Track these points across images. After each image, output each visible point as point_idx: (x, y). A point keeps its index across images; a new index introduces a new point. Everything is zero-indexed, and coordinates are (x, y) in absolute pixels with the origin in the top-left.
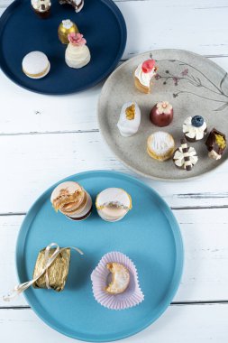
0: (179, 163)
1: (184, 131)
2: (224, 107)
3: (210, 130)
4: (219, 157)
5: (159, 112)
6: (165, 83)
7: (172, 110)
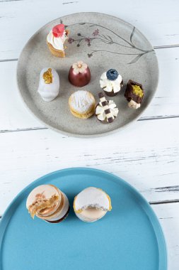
0: (101, 117)
1: (102, 87)
2: (137, 59)
3: (126, 82)
4: (138, 106)
5: (75, 72)
6: (78, 45)
7: (88, 69)
